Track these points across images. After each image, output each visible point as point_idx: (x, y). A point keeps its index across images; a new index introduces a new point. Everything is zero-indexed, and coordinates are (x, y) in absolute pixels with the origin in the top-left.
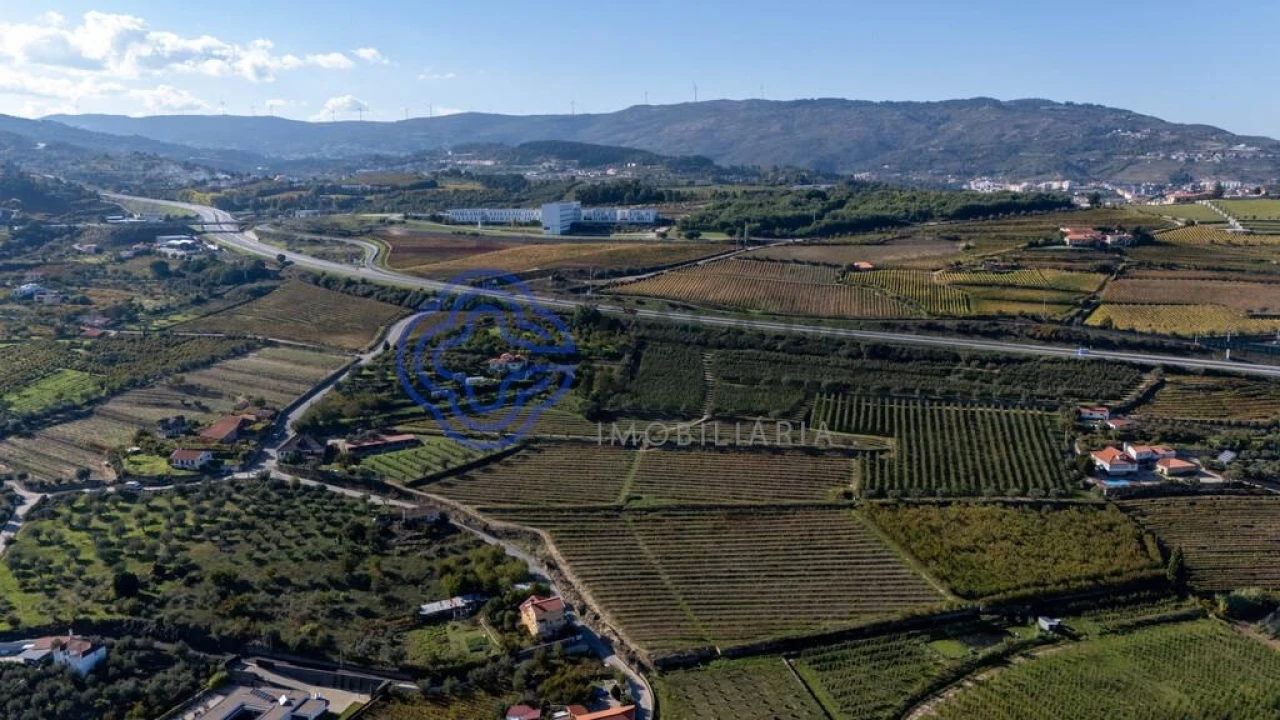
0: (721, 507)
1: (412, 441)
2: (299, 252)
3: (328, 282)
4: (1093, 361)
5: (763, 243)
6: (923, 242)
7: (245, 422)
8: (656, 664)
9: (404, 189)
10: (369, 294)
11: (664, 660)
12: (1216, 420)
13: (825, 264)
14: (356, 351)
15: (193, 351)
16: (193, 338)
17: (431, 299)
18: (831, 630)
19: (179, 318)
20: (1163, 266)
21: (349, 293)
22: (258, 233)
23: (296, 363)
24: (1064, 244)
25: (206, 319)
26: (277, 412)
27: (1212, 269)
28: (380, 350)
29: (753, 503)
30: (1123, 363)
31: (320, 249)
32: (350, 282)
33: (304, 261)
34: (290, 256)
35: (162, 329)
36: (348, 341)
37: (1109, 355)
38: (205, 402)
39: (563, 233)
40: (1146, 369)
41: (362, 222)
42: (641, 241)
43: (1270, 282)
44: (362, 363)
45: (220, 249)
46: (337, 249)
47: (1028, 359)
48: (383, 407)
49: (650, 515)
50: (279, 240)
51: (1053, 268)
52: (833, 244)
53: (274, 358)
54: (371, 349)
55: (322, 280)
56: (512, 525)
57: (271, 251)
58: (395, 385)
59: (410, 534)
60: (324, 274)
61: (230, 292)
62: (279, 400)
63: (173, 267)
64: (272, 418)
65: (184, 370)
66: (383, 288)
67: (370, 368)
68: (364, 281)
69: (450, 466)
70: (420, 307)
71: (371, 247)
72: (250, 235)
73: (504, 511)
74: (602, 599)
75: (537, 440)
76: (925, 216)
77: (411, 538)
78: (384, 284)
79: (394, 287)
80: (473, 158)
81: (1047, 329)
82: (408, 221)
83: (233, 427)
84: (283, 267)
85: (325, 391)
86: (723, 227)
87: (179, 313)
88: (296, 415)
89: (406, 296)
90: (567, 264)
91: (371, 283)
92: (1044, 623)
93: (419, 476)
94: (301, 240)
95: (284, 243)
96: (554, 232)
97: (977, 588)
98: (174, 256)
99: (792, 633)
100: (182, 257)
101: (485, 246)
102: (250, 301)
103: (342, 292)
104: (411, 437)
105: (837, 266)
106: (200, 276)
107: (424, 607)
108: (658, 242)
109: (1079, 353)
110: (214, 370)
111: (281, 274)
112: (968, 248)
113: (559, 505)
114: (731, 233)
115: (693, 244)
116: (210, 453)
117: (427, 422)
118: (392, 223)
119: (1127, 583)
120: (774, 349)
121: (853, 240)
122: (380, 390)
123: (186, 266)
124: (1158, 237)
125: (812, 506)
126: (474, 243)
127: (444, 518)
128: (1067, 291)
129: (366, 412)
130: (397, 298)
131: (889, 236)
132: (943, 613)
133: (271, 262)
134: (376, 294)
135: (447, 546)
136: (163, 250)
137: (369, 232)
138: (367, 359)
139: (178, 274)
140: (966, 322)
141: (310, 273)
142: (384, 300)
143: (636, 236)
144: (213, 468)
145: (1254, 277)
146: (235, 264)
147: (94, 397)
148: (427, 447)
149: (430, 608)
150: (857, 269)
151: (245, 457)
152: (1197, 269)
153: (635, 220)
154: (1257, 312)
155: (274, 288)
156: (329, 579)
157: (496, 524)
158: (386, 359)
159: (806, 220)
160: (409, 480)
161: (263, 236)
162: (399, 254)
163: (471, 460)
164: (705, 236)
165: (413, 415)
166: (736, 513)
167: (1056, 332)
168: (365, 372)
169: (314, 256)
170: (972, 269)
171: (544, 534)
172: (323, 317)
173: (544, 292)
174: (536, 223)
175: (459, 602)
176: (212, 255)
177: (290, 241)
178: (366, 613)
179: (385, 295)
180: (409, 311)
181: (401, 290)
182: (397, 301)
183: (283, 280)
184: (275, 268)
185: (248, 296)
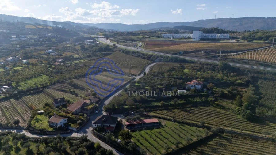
1: (157, 123)
2: (120, 44)
3: (127, 52)
7: (85, 104)
14: (134, 75)
15: (83, 71)
16: (83, 67)
17: (160, 58)
19: (82, 61)
21: (133, 56)
22: (110, 40)
25: (89, 61)
26: (100, 100)
28: (142, 75)
31: (126, 44)
32: (133, 52)
33: (121, 46)
34: (117, 45)
35: (76, 64)
36: (131, 71)
38: (77, 91)
39: (199, 40)
41: (138, 37)
42: (229, 42)
44: (136, 80)
45: (100, 43)
46: (131, 44)
48: (144, 101)
50: (115, 42)
54: (139, 75)
55: (125, 51)
57: (112, 44)
60: (126, 49)
61: (98, 54)
63: (86, 47)
64: (97, 102)
65: (76, 78)
66: (143, 54)
67: (138, 82)
68: (138, 52)
70: (155, 61)
71: (140, 44)
72: (108, 40)
75: (223, 131)
78: (144, 53)
79: (147, 54)
82: (151, 37)
83: (80, 106)
84: (114, 48)
85: (120, 91)
87: (83, 59)
88: (107, 102)
89: (151, 57)
90: (206, 48)
91: (139, 53)
94: (121, 42)
95: (116, 42)
96: (197, 40)
98: (88, 44)
100: (89, 45)
101: (175, 43)
102: (104, 57)
103: (131, 55)
104: (155, 120)
106: (92, 49)
108: (236, 43)
110: (85, 79)
111: (114, 50)
114: (264, 40)
115: (251, 43)
116: (66, 119)
117: (163, 111)
118: (146, 38)
123: (89, 47)
126: (170, 43)
129: (136, 103)
130: (148, 57)
133: (112, 46)
134: (141, 56)
136: (85, 43)
137: (140, 40)
138: (137, 78)
139: (87, 49)
141: (122, 49)
142: (144, 58)
144: (64, 129)
146: (101, 47)
147: (45, 85)
148: (166, 129)
151: (80, 124)
153: (223, 37)
155: (111, 53)
158: (145, 79)
161: (111, 41)
162: (147, 46)
164: (255, 41)
165: (157, 106)
168: (136, 84)
169: (124, 45)
172: (124, 62)
173: (201, 57)
174: (189, 38)
176: (97, 44)
177: (118, 42)
179: (144, 57)
180: (152, 62)
181: (149, 55)
182: (148, 59)
183: (114, 52)
184: (112, 48)
185: (103, 55)
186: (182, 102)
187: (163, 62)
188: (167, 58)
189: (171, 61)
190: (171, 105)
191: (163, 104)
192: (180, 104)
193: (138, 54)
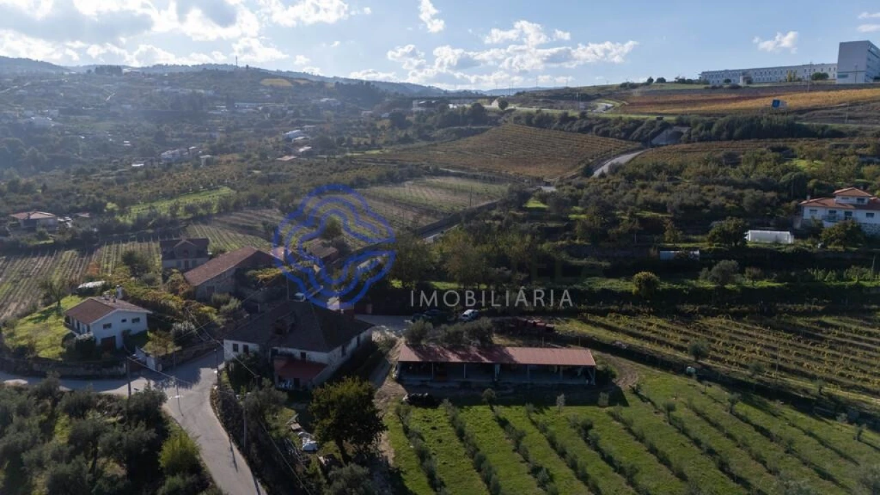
2: (527, 106)
3: (543, 121)
10: (588, 129)
17: (676, 129)
19: (375, 152)
21: (562, 130)
25: (398, 153)
32: (567, 119)
36: (537, 171)
55: (536, 117)
58: (578, 228)
60: (539, 111)
63: (410, 119)
66: (605, 121)
68: (583, 117)
70: (653, 140)
71: (604, 104)
78: (610, 116)
79: (620, 118)
84: (504, 114)
87: (380, 148)
89: (635, 128)
91: (589, 119)
103: (555, 129)
104: (583, 357)
111: (499, 120)
116: (146, 313)
117: (641, 321)
122: (550, 234)
123: (418, 119)
130: (623, 129)
133: (494, 111)
134: (595, 128)
136: (412, 108)
141: (524, 114)
142: (606, 134)
148: (635, 411)
151: (181, 336)
162: (632, 106)
179: (605, 129)
180: (638, 144)
182: (623, 134)
183: (497, 124)
184: (495, 115)
186: (765, 283)
187: (688, 141)
189: (724, 134)
190: (699, 296)
191: (648, 282)
192: (748, 295)
193: (585, 123)
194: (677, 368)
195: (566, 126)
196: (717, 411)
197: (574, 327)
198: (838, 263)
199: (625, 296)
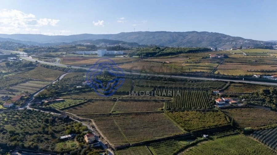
0: (134, 113)
1: (63, 100)
2: (41, 60)
3: (48, 67)
4: (216, 81)
5: (147, 58)
6: (180, 58)
7: (22, 97)
8: (116, 148)
9: (68, 48)
10: (57, 69)
11: (118, 147)
12: (241, 92)
13: (159, 62)
14: (52, 81)
15: (13, 82)
16: (13, 79)
17: (71, 70)
18: (157, 139)
19: (11, 75)
20: (230, 62)
22: (32, 57)
23: (37, 84)
24: (210, 58)
25: (17, 75)
26: (31, 95)
27: (240, 63)
28: (57, 81)
29: (141, 112)
30: (222, 81)
31: (46, 60)
32: (52, 66)
33: (42, 62)
34: (39, 61)
35: (6, 77)
36: (50, 79)
37: (219, 80)
38: (14, 93)
39: (102, 56)
40: (227, 82)
41: (57, 54)
42: (120, 58)
43: (252, 65)
44: (53, 84)
45: (23, 60)
46: (50, 60)
47: (202, 81)
48: (57, 93)
49: (118, 115)
50: (37, 58)
51: (207, 62)
52: (161, 58)
53: (32, 83)
54: (55, 81)
55: (46, 66)
56: (84, 118)
57: (34, 60)
58: (60, 88)
59: (59, 121)
60: (46, 65)
61: (23, 69)
62: (32, 92)
63: (11, 64)
64: (29, 96)
65: (10, 86)
66: (59, 68)
67: (54, 84)
68: (55, 66)
69: (71, 106)
70: (68, 72)
71: (58, 59)
72: (30, 57)
73: (83, 115)
74: (104, 134)
75: (92, 100)
76: (181, 52)
77: (60, 122)
78: (60, 66)
79: (62, 67)
80: (85, 43)
81: (206, 75)
82: (67, 54)
83: (20, 98)
84: (37, 64)
85: (43, 90)
86: (138, 55)
87: (11, 74)
88: (35, 95)
89: (65, 69)
91: (57, 67)
92: (205, 136)
93: (63, 108)
94: (42, 58)
95: (38, 59)
96: (100, 56)
97: (190, 129)
98: (11, 61)
99: (148, 140)
100: (13, 62)
101: (85, 59)
102: (28, 71)
103: (50, 69)
105: (162, 62)
106: (17, 66)
107: (61, 137)
108: (123, 58)
109: (213, 79)
110: (17, 86)
111: (36, 65)
112: (190, 58)
113: (96, 114)
114: (139, 56)
115: (131, 58)
116: (13, 104)
117: (67, 96)
118: (64, 54)
119: (223, 127)
120: (148, 79)
121: (166, 57)
122: (56, 89)
123: (14, 64)
124: (229, 56)
125: (154, 112)
126: (82, 58)
127: (68, 117)
128: (210, 67)
129: (52, 94)
130: (63, 70)
131: (173, 56)
132: (182, 135)
133: (34, 63)
135: (68, 123)
136: (9, 60)
137: (58, 56)
138: (54, 83)
139: (12, 66)
140: (189, 73)
141: (43, 65)
142: (60, 70)
143: (119, 57)
144: (13, 107)
145: (248, 64)
146: (25, 63)
148: (66, 102)
149: (62, 137)
150: (166, 63)
151: (21, 105)
152: (237, 63)
153: (119, 54)
154: (249, 71)
155: (34, 68)
156: (38, 131)
157: (81, 118)
158: (58, 82)
159: (156, 53)
160: (61, 109)
161: (33, 57)
162: (64, 61)
163: (76, 104)
164: (134, 57)
165: (64, 95)
166: (137, 114)
167: (208, 75)
168: (53, 85)
169: (45, 61)
170: (191, 63)
171: (92, 120)
172: (45, 74)
174: (96, 54)
175: (70, 136)
176: (20, 61)
177: (40, 58)
178: (47, 139)
180: (65, 72)
181: (64, 68)
183: (37, 66)
184: (35, 64)
185: (28, 70)
186: (78, 91)
187: (73, 72)
188: (75, 69)
189: (77, 71)
190: (72, 93)
191: (67, 93)
192: (76, 92)
194: (70, 99)
195: (52, 68)
196: (72, 101)
197: (61, 97)
198: (84, 89)
199: (65, 94)
